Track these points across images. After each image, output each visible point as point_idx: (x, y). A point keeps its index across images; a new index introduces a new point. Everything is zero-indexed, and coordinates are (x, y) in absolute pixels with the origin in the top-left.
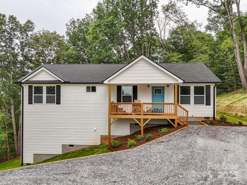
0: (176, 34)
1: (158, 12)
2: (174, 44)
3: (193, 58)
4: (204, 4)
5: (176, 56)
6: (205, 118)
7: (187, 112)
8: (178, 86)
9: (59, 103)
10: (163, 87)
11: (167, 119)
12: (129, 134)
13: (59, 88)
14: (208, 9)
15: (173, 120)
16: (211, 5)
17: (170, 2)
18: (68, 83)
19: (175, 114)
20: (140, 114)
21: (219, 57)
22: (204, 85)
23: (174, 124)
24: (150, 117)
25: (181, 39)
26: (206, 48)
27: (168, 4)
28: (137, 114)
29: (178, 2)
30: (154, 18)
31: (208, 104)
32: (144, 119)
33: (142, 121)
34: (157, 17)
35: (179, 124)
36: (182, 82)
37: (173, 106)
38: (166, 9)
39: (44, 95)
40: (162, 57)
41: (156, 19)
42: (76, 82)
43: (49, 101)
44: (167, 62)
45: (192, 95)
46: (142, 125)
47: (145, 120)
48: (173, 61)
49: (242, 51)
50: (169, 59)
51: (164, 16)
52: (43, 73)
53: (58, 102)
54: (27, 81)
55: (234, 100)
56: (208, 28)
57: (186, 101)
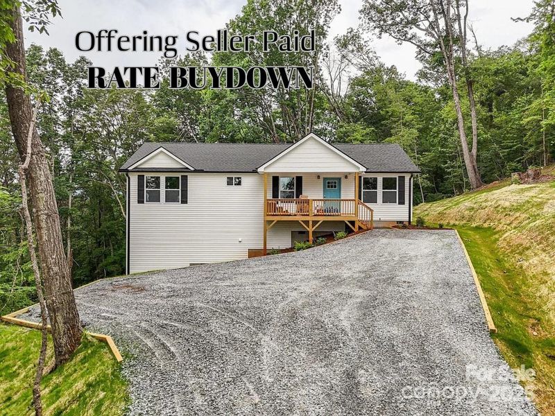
0: (362, 86)
1: (327, 47)
2: (358, 105)
3: (391, 135)
4: (410, 40)
5: (360, 130)
6: (397, 222)
7: (371, 211)
8: (360, 177)
9: (186, 202)
10: (340, 179)
11: (344, 221)
12: (290, 247)
13: (185, 179)
14: (415, 49)
15: (353, 223)
16: (420, 41)
17: (350, 30)
18: (202, 171)
19: (356, 214)
20: (308, 215)
21: (438, 132)
22: (396, 176)
23: (354, 226)
24: (321, 219)
25: (370, 96)
26: (412, 117)
27: (346, 34)
28: (304, 215)
29: (365, 32)
30: (321, 56)
31: (402, 202)
32: (313, 221)
33: (311, 223)
34: (327, 57)
35: (360, 228)
36: (365, 170)
37: (353, 204)
38: (343, 44)
39: (163, 190)
40: (334, 131)
41: (324, 59)
42: (213, 170)
43: (170, 198)
44: (344, 142)
45: (380, 190)
46: (311, 229)
47: (315, 223)
48: (354, 140)
49: (469, 125)
50: (349, 136)
51: (340, 57)
52: (160, 157)
53: (184, 201)
54: (136, 168)
55: (451, 205)
56: (423, 75)
57: (372, 199)
